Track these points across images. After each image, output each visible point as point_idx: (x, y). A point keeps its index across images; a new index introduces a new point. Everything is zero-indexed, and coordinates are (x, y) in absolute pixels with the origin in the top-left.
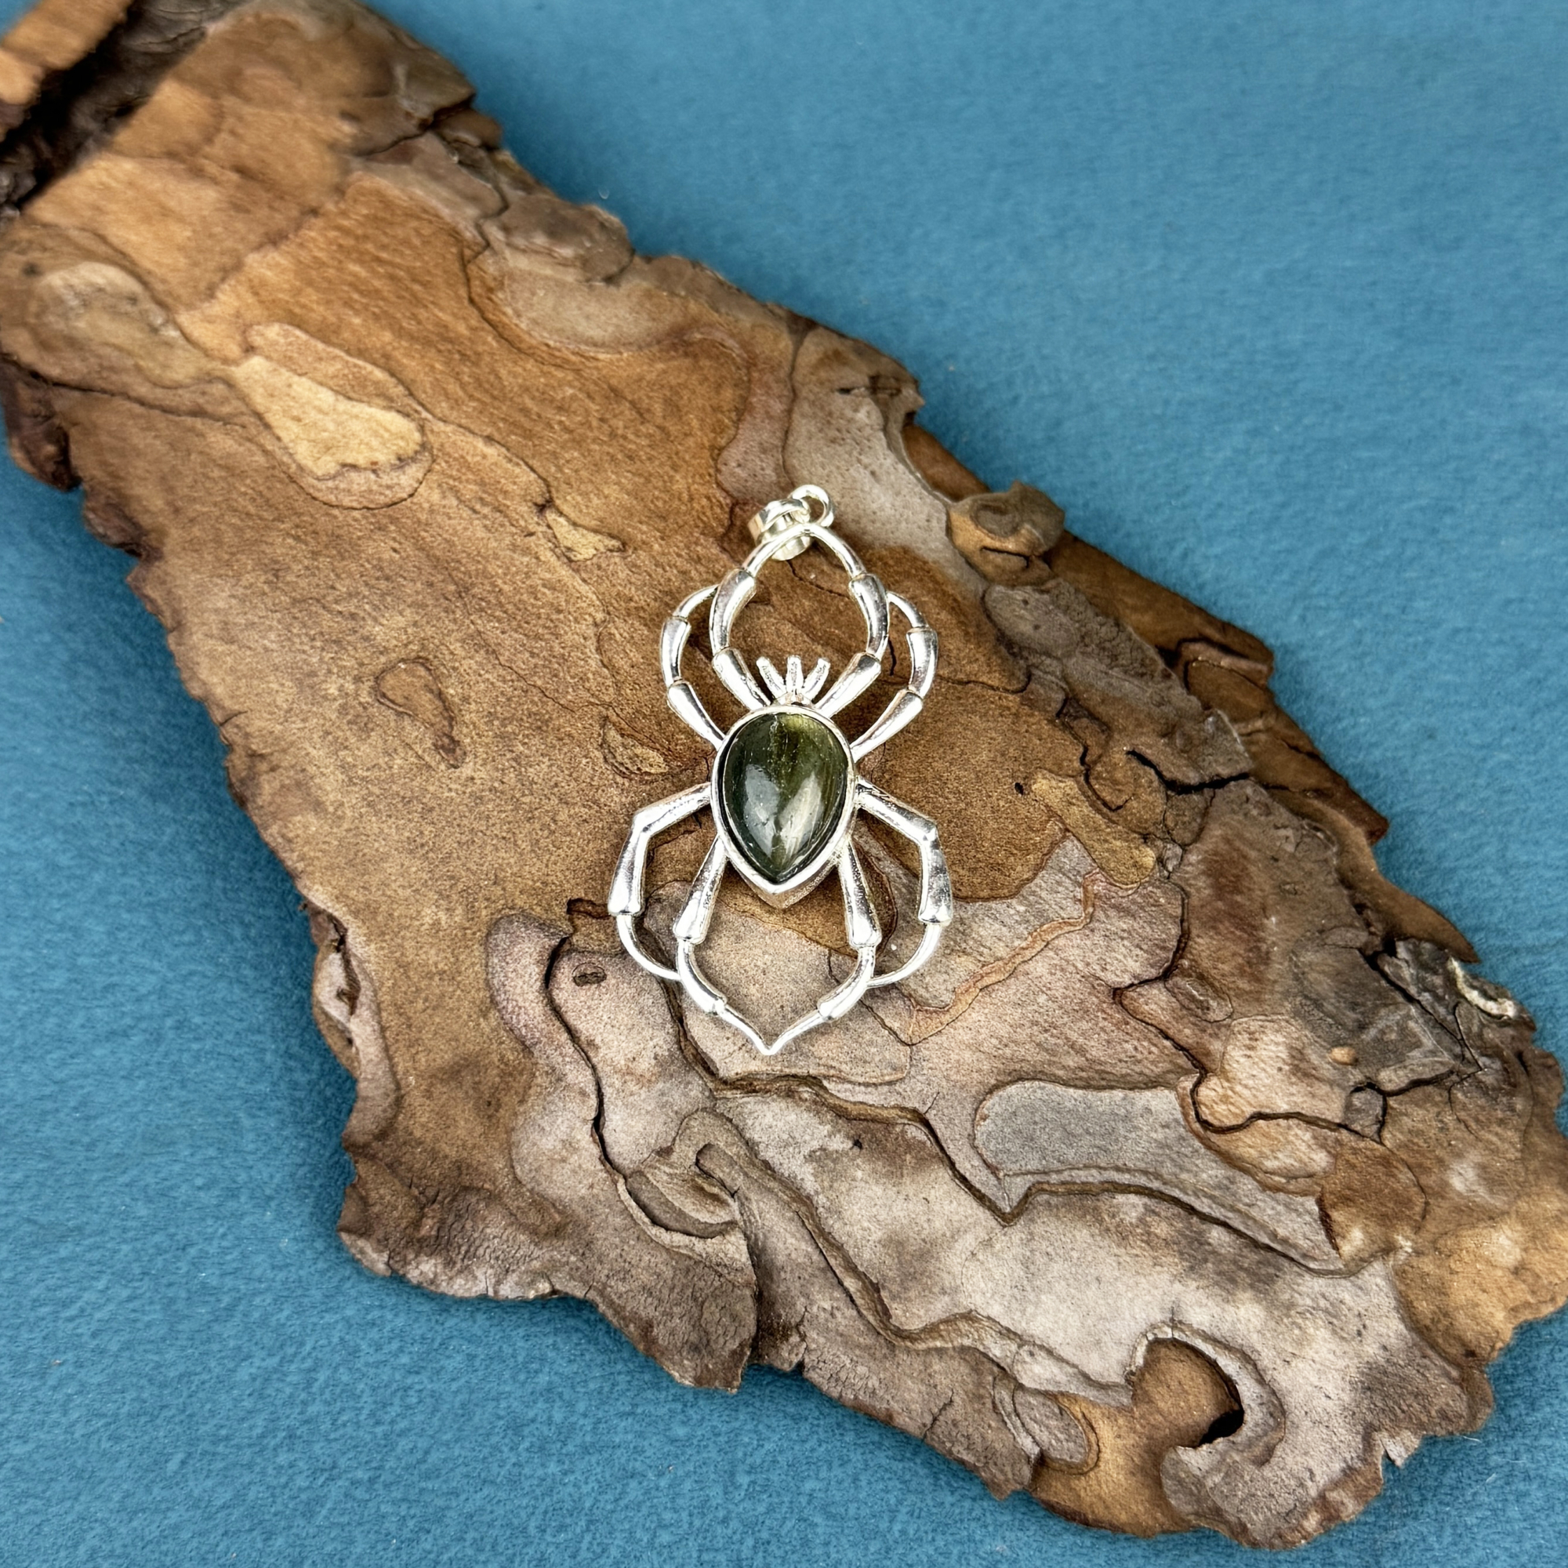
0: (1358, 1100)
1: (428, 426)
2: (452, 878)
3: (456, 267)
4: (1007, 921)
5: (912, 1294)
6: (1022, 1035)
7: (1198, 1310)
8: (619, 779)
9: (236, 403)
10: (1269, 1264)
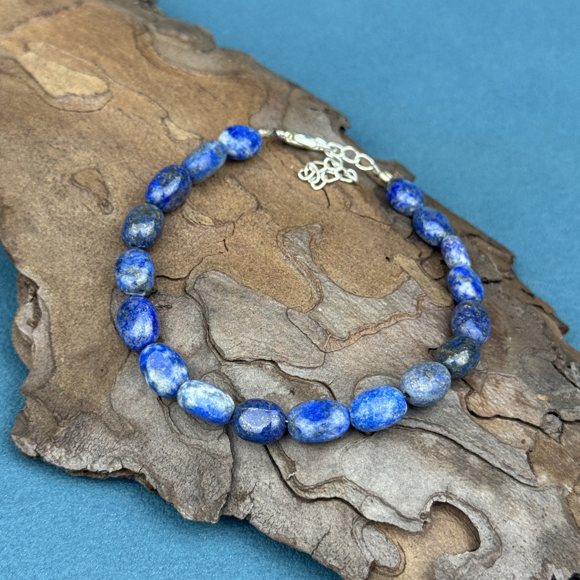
0: (550, 418)
1: (111, 85)
2: (97, 263)
3: (131, 37)
4: (377, 307)
5: (312, 467)
6: (381, 359)
7: (460, 489)
8: (189, 226)
9: (18, 69)
10: (499, 477)
